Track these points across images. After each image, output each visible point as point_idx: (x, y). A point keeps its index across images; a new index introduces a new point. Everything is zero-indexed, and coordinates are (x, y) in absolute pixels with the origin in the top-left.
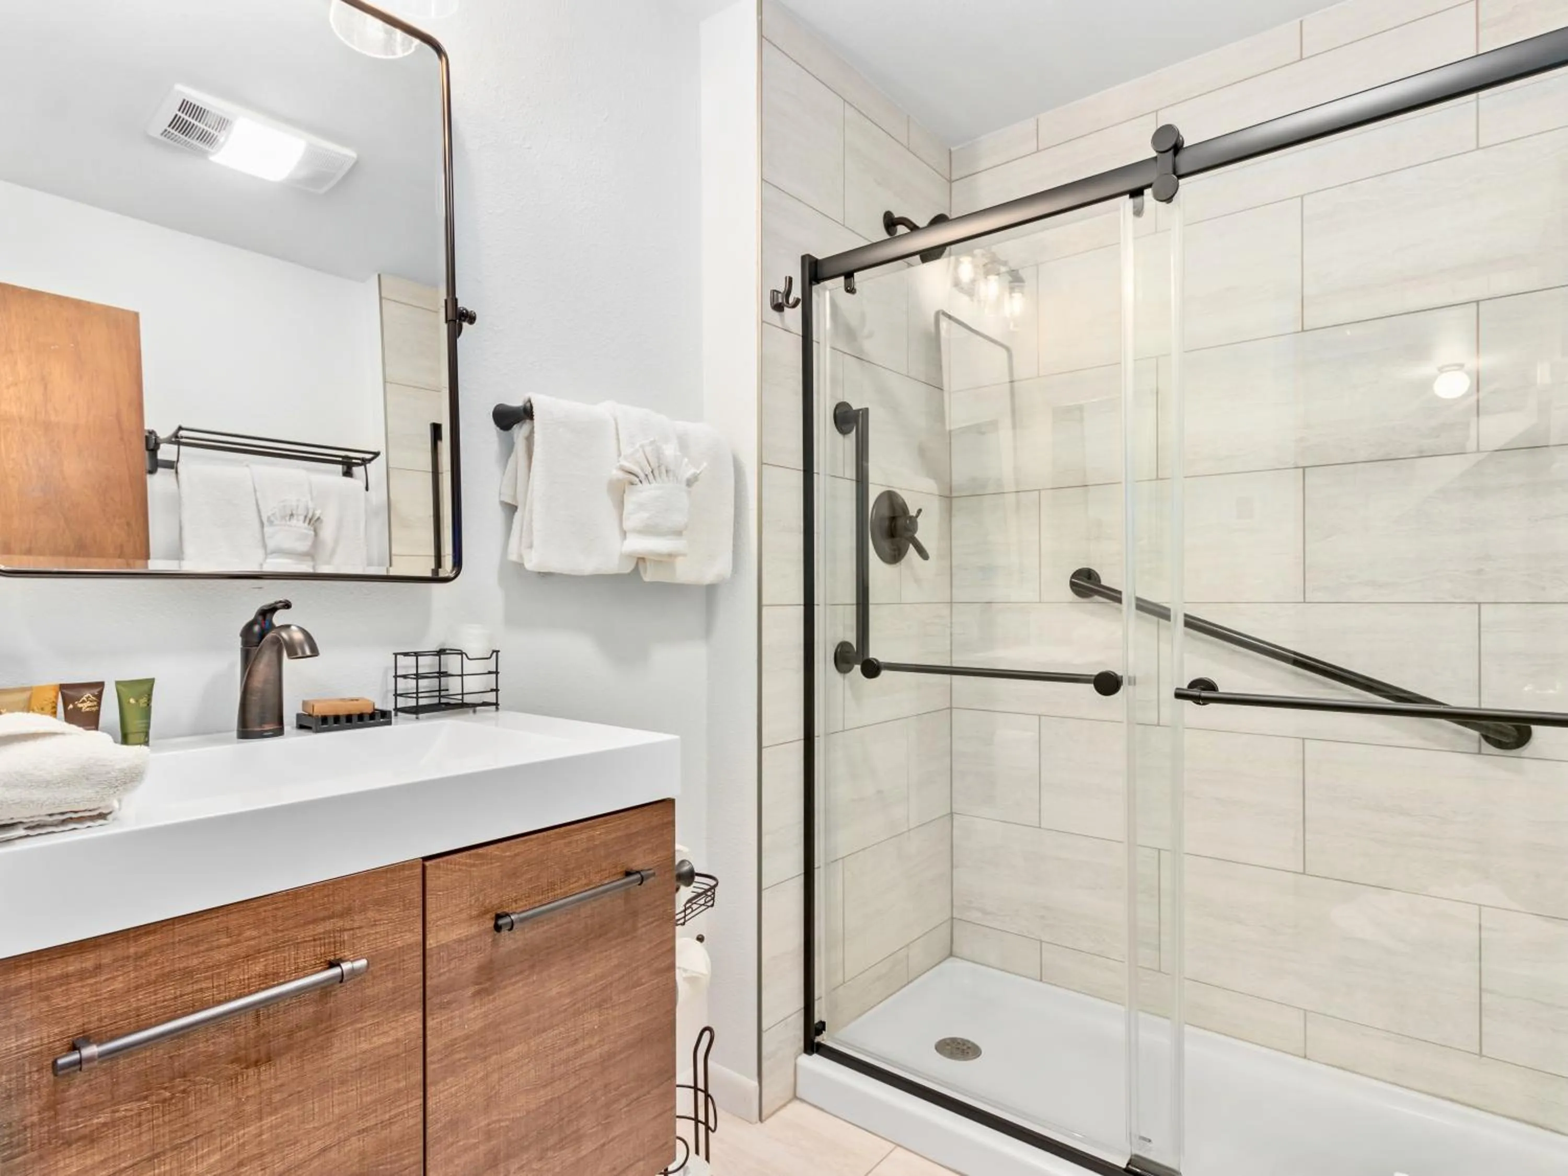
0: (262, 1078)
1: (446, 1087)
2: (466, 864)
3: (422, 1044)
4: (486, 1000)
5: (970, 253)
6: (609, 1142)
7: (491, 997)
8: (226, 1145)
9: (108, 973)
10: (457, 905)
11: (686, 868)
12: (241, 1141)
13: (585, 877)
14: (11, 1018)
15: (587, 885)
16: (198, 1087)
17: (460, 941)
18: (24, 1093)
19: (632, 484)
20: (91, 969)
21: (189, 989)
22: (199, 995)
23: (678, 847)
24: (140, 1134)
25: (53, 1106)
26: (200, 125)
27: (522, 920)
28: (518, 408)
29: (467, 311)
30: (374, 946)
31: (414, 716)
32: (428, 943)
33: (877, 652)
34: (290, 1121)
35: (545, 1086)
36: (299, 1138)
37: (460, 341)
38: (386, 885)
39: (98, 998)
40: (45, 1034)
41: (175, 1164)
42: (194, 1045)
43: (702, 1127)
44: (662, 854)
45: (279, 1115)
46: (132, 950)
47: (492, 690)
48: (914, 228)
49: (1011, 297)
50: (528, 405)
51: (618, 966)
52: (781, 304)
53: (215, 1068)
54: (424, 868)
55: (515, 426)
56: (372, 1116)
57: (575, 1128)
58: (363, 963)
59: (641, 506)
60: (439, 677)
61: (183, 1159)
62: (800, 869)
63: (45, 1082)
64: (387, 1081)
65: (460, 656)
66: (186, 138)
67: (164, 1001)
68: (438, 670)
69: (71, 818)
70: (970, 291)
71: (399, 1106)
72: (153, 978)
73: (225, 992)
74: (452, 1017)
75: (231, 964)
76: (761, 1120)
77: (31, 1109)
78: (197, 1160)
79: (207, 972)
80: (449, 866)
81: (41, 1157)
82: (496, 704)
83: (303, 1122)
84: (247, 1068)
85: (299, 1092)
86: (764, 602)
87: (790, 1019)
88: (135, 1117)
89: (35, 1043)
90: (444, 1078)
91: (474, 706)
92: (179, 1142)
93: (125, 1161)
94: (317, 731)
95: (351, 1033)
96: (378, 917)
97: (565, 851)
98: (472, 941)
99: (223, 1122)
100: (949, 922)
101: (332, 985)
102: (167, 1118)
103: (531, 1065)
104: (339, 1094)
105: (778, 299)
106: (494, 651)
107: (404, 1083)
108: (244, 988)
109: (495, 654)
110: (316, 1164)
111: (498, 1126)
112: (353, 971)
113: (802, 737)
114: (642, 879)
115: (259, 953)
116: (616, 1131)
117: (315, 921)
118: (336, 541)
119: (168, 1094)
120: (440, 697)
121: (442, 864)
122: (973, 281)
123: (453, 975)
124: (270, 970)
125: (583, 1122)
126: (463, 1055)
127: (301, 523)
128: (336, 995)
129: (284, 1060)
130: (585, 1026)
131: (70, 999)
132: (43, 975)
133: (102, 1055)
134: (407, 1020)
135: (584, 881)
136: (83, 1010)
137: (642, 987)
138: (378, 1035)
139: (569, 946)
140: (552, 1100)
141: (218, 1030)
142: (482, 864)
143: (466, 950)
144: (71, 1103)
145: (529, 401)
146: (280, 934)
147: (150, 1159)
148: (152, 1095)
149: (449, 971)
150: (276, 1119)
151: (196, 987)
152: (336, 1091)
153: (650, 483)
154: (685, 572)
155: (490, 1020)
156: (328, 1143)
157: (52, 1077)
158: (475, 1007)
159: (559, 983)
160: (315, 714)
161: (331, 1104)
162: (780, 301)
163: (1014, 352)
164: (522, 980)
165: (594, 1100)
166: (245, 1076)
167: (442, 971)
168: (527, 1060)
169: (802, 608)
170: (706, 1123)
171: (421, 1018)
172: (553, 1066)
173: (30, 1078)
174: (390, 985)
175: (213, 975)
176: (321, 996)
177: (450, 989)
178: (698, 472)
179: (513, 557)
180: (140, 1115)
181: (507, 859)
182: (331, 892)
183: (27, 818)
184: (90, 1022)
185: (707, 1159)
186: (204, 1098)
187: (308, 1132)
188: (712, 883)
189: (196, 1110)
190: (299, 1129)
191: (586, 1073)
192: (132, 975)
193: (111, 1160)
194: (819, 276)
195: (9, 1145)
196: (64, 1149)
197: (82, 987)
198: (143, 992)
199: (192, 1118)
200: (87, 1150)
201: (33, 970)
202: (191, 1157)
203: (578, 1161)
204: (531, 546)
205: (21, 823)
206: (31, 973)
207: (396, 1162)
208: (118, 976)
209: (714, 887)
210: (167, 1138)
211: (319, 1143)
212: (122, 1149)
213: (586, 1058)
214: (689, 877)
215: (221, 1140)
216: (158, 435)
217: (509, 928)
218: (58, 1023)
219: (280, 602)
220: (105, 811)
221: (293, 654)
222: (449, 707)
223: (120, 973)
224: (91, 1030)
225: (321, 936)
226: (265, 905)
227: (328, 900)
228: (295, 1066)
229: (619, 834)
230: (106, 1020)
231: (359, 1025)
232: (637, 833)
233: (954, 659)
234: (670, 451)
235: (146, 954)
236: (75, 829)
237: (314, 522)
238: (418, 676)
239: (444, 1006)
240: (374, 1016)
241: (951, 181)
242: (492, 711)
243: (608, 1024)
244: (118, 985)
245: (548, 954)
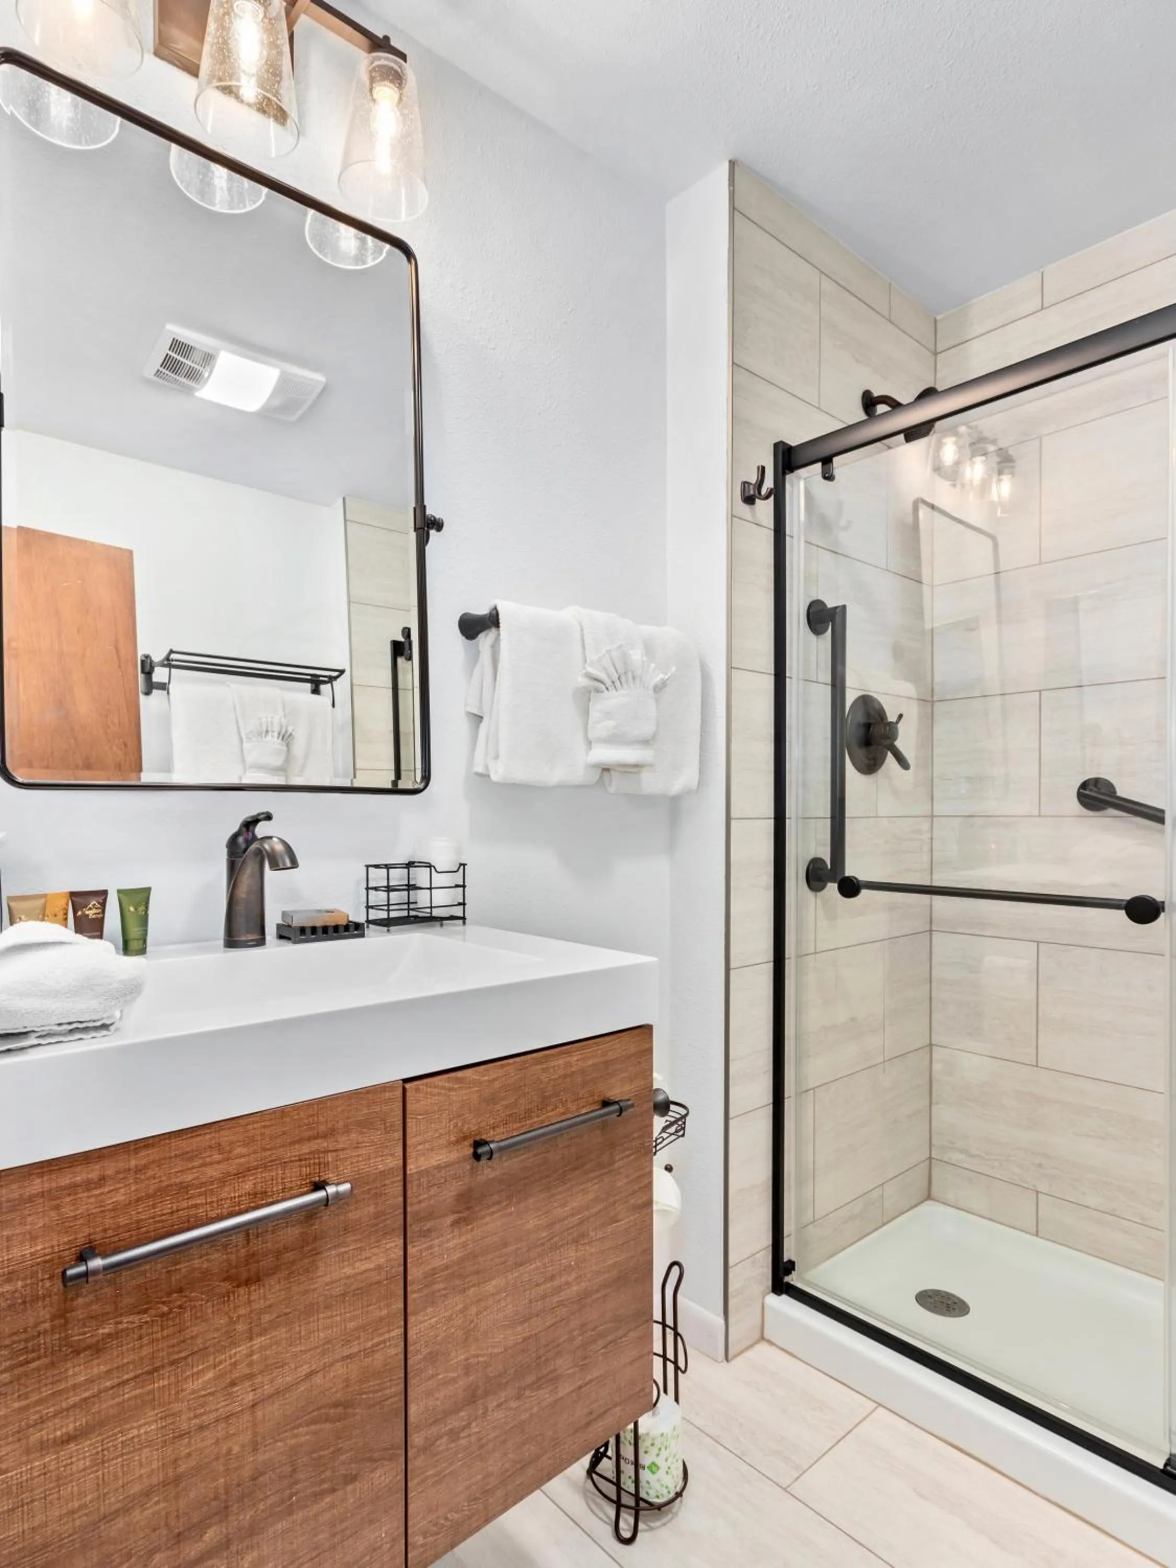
0: (252, 1298)
1: (426, 1318)
2: (443, 1088)
3: (402, 1272)
4: (464, 1230)
5: (953, 432)
6: (586, 1384)
7: (470, 1227)
8: (220, 1363)
9: (111, 1185)
10: (436, 1130)
11: (660, 1098)
12: (233, 1360)
13: (563, 1106)
14: (25, 1225)
15: (564, 1113)
16: (192, 1303)
17: (439, 1168)
18: (38, 1299)
19: (598, 691)
20: (96, 1180)
21: (184, 1204)
22: (192, 1212)
23: (655, 1075)
24: (141, 1347)
25: (62, 1315)
26: (187, 362)
27: (501, 1149)
28: (486, 615)
29: (435, 518)
30: (356, 1169)
31: (385, 929)
32: (408, 1168)
33: (851, 869)
34: (277, 1343)
35: (524, 1322)
36: (287, 1361)
37: (428, 548)
38: (368, 1106)
39: (103, 1209)
40: (55, 1243)
41: (173, 1379)
42: (188, 1261)
43: (670, 1367)
44: (641, 1083)
45: (268, 1337)
46: (133, 1163)
47: (460, 904)
48: (895, 405)
49: (1000, 480)
50: (494, 612)
51: (596, 1200)
52: (752, 496)
53: (209, 1285)
54: (404, 1090)
55: (480, 635)
56: (355, 1343)
57: (552, 1368)
58: (346, 1187)
59: (608, 715)
60: (408, 890)
61: (180, 1374)
62: (768, 1098)
63: (55, 1290)
64: (370, 1308)
65: (428, 869)
66: (175, 377)
67: (161, 1215)
68: (407, 883)
69: (77, 1028)
70: (952, 475)
71: (381, 1335)
72: (151, 1191)
73: (218, 1209)
74: (431, 1246)
75: (223, 1181)
76: (727, 1359)
77: (44, 1316)
78: (193, 1376)
79: (200, 1188)
80: (429, 1090)
81: (53, 1364)
82: (463, 918)
83: (290, 1345)
84: (238, 1286)
85: (286, 1314)
86: (733, 815)
87: (758, 1255)
88: (136, 1330)
89: (47, 1251)
90: (425, 1308)
91: (442, 919)
92: (176, 1357)
93: (127, 1373)
94: (295, 943)
95: (334, 1257)
96: (361, 1140)
97: (543, 1077)
98: (451, 1168)
99: (216, 1340)
100: (927, 1162)
101: (317, 1208)
102: (165, 1333)
103: (509, 1299)
104: (324, 1318)
105: (749, 490)
106: (461, 864)
107: (386, 1311)
108: (235, 1206)
109: (462, 867)
110: (303, 1388)
111: (476, 1360)
112: (337, 1195)
113: (772, 959)
114: (621, 1111)
115: (249, 1171)
116: (595, 1373)
117: (300, 1141)
118: (306, 756)
119: (165, 1309)
120: (409, 909)
121: (421, 1087)
122: (957, 463)
123: (432, 1202)
124: (259, 1188)
125: (559, 1362)
126: (441, 1286)
127: (275, 739)
128: (321, 1217)
129: (272, 1281)
130: (563, 1261)
131: (77, 1209)
132: (54, 1185)
133: (106, 1268)
134: (388, 1246)
135: (561, 1110)
136: (89, 1221)
137: (618, 1224)
138: (360, 1260)
139: (547, 1177)
140: (529, 1337)
141: (212, 1246)
142: (460, 1088)
143: (445, 1177)
144: (79, 1312)
145: (495, 608)
146: (268, 1153)
147: (149, 1373)
148: (150, 1308)
149: (430, 1198)
150: (266, 1340)
151: (191, 1202)
152: (322, 1316)
153: (616, 690)
154: (650, 783)
155: (469, 1251)
156: (313, 1367)
157: (62, 1287)
158: (453, 1238)
159: (536, 1215)
160: (294, 925)
161: (316, 1328)
162: (752, 492)
163: (1000, 540)
164: (498, 1211)
165: (571, 1340)
166: (236, 1295)
167: (422, 1198)
168: (504, 1294)
169: (772, 821)
170: (675, 1363)
171: (402, 1246)
172: (531, 1302)
173: (43, 1286)
174: (372, 1209)
175: (206, 1191)
176: (307, 1217)
177: (431, 1215)
178: (666, 677)
179: (479, 769)
180: (140, 1327)
181: (485, 1084)
182: (315, 1112)
183: (39, 1027)
184: (94, 1233)
185: (677, 1400)
186: (199, 1315)
187: (295, 1355)
188: (683, 1112)
189: (191, 1326)
190: (287, 1352)
191: (562, 1312)
192: (133, 1188)
193: (115, 1371)
194: (793, 465)
195: (25, 1350)
196: (73, 1357)
197: (89, 1197)
198: (144, 1205)
199: (188, 1333)
200: (93, 1360)
201: (45, 1178)
202: (188, 1373)
203: (556, 1402)
204: (497, 757)
205: (33, 1031)
206: (43, 1181)
207: (377, 1391)
208: (120, 1188)
209: (684, 1117)
210: (165, 1353)
211: (306, 1367)
212: (125, 1361)
213: (563, 1295)
214: (663, 1107)
215: (215, 1359)
216: (153, 658)
217: (488, 1157)
218: (67, 1232)
219: (263, 813)
220: (108, 1022)
221: (275, 866)
222: (418, 919)
223: (122, 1185)
224: (96, 1241)
225: (307, 1156)
226: (254, 1123)
227: (313, 1120)
228: (282, 1287)
229: (596, 1060)
230: (111, 1231)
231: (343, 1250)
232: (615, 1060)
233: (935, 877)
234: (637, 655)
235: (146, 1167)
236: (81, 1039)
237: (286, 738)
238: (389, 889)
239: (425, 1234)
240: (356, 1241)
241: (936, 354)
242: (459, 925)
243: (585, 1260)
244: (120, 1197)
245: (525, 1185)
